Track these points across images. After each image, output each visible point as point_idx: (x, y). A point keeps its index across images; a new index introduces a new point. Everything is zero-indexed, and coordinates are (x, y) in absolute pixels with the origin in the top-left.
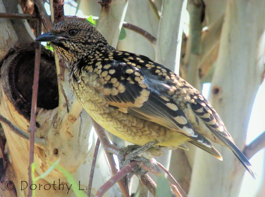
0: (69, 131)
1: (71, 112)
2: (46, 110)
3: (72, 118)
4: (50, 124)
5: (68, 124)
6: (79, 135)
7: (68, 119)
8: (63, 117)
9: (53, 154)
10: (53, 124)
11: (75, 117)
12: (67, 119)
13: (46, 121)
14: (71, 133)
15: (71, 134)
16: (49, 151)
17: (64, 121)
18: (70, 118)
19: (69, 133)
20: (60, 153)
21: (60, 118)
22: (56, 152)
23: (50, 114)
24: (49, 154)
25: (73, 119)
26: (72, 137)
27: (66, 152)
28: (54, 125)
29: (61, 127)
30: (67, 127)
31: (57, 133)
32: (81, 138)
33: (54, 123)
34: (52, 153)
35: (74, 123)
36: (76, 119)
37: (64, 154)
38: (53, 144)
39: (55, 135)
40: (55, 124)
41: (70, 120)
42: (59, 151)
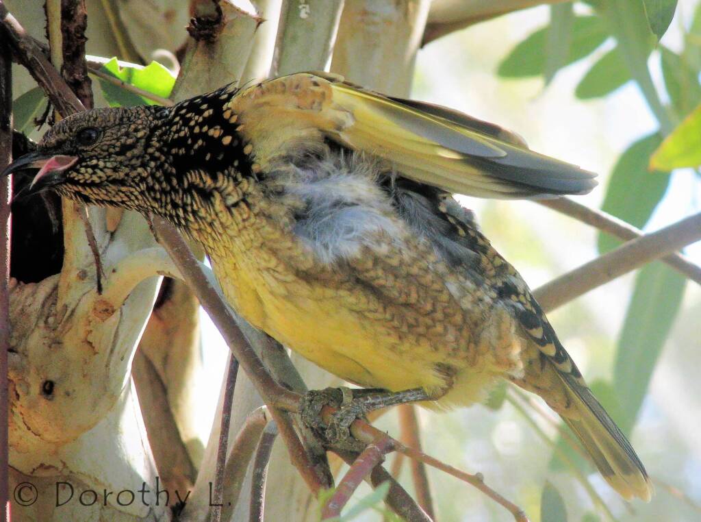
0: (90, 339)
1: (106, 294)
2: (22, 283)
3: (104, 307)
4: (33, 319)
5: (90, 322)
6: (112, 351)
7: (95, 309)
8: (77, 305)
9: (40, 394)
10: (44, 318)
11: (112, 306)
12: (91, 310)
13: (23, 310)
14: (93, 345)
15: (94, 348)
16: (28, 386)
17: (79, 312)
18: (101, 307)
19: (90, 343)
20: (59, 391)
21: (66, 307)
22: (48, 389)
23: (34, 294)
24: (28, 393)
25: (107, 310)
26: (96, 353)
27: (74, 391)
28: (46, 322)
29: (67, 328)
30: (89, 328)
31: (57, 343)
32: (114, 359)
33: (48, 317)
34: (36, 389)
35: (106, 322)
36: (113, 311)
37: (68, 394)
38: (38, 370)
39: (50, 347)
40: (51, 320)
41: (100, 312)
42: (56, 386)
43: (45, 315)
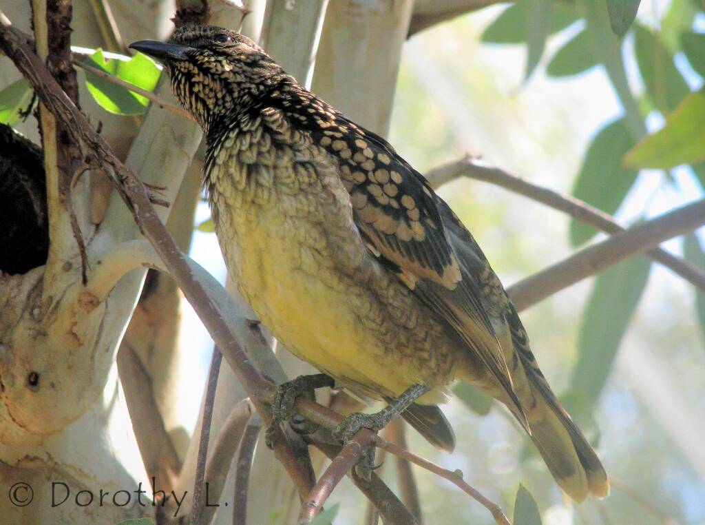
0: (75, 330)
1: (90, 286)
2: (7, 275)
3: (89, 299)
4: (18, 310)
5: (75, 313)
6: (97, 343)
7: (80, 301)
8: (62, 297)
9: (26, 386)
10: (29, 310)
11: (97, 299)
12: (76, 302)
13: (8, 301)
14: (79, 336)
15: (79, 340)
16: (13, 376)
17: (64, 303)
18: (87, 299)
19: (75, 335)
20: (44, 382)
21: (51, 298)
22: (34, 380)
23: (19, 285)
24: (13, 384)
25: (92, 302)
26: (80, 345)
27: (60, 382)
28: (31, 314)
29: (52, 319)
30: (74, 320)
31: (42, 334)
32: (101, 349)
33: (33, 309)
34: (21, 381)
35: (91, 313)
36: (99, 303)
37: (53, 386)
38: (26, 361)
39: (35, 338)
40: (36, 311)
41: (86, 304)
42: (41, 378)
43: (30, 306)
